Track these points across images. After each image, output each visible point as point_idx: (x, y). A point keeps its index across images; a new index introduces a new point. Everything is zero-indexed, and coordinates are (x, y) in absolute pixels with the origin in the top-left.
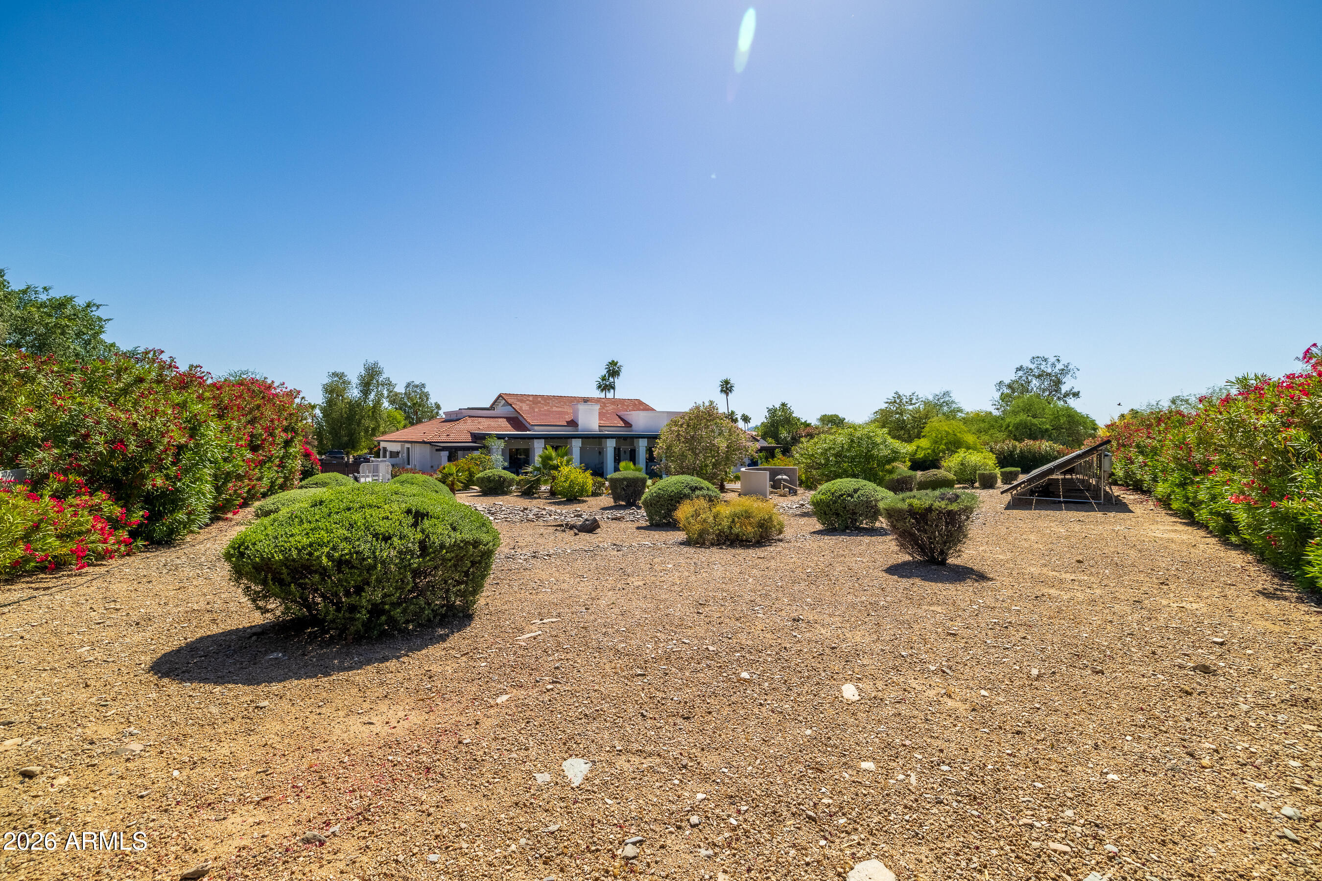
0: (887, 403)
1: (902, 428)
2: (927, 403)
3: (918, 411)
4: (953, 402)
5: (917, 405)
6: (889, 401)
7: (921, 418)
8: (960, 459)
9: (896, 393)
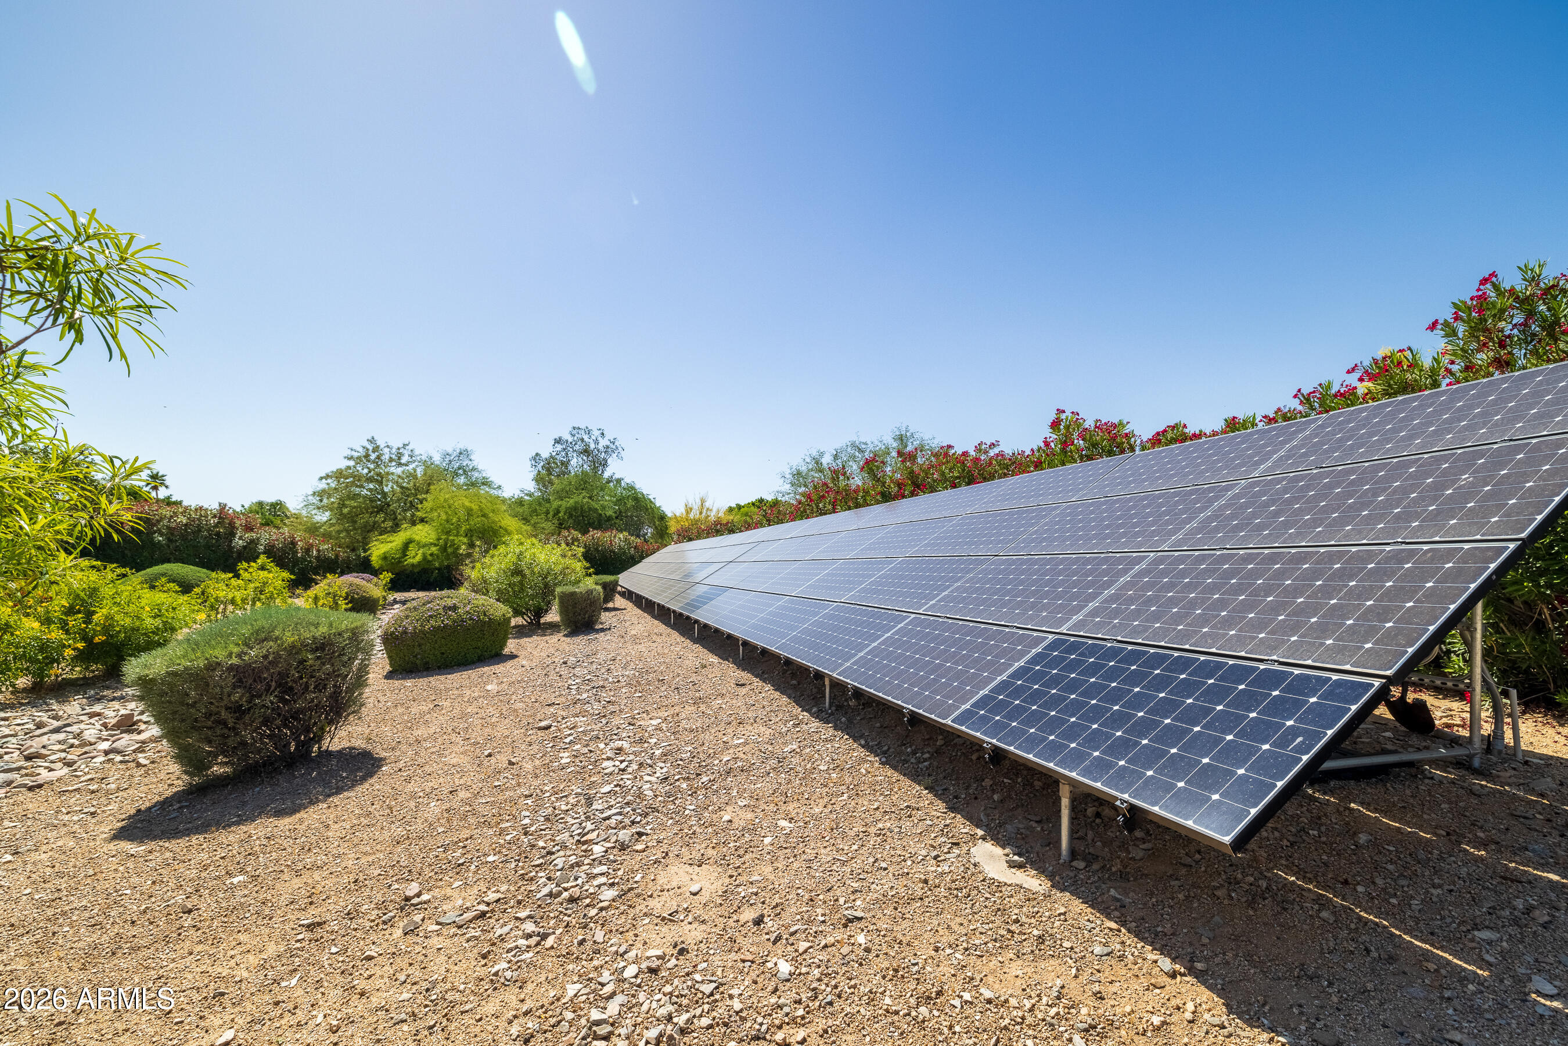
0: (350, 458)
1: (380, 509)
2: (427, 464)
3: (413, 475)
4: (474, 469)
5: (411, 467)
6: (356, 454)
7: (417, 489)
8: (511, 558)
9: (372, 441)
